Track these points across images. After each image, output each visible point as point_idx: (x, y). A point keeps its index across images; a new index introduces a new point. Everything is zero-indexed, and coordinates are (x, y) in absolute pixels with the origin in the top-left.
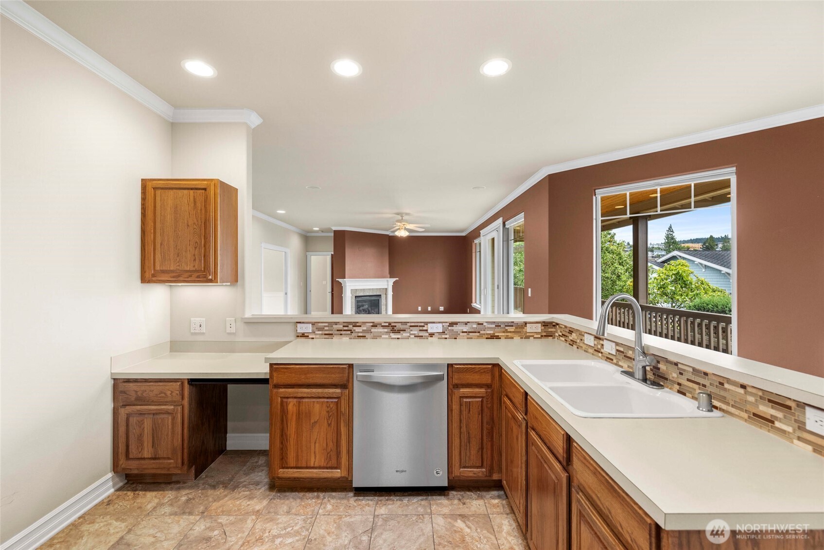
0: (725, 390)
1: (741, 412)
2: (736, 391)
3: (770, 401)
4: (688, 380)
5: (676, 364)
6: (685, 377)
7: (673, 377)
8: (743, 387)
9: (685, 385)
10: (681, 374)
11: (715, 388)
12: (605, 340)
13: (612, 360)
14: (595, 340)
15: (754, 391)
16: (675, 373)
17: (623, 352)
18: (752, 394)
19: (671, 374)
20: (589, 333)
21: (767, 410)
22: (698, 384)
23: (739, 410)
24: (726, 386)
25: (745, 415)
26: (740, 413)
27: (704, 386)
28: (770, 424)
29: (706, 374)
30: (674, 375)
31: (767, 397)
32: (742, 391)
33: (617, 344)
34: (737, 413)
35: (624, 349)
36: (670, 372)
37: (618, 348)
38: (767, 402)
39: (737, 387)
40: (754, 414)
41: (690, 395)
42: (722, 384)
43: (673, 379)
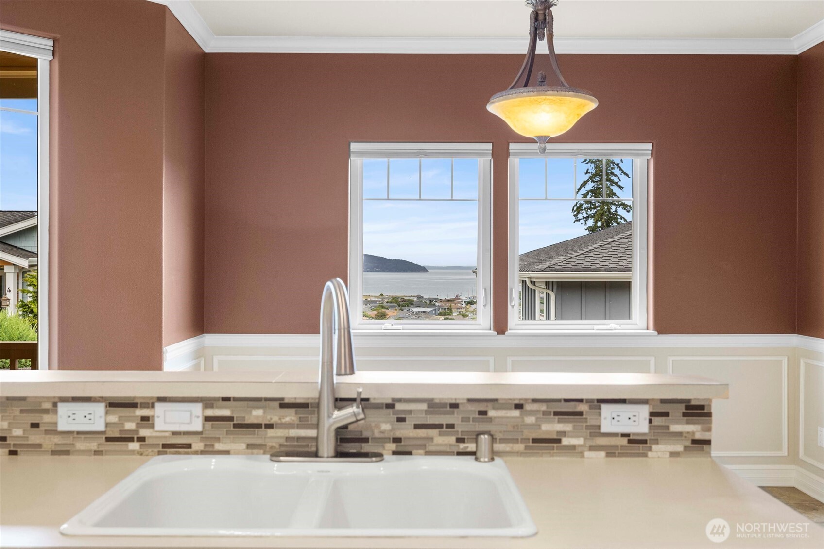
0: (491, 420)
1: (515, 445)
2: (508, 415)
3: (556, 413)
4: (417, 426)
5: (390, 406)
6: (411, 421)
7: (382, 432)
8: (519, 406)
9: (409, 438)
10: (401, 420)
11: (471, 423)
12: (157, 405)
13: (189, 446)
14: (107, 413)
15: (535, 406)
16: (386, 422)
17: (230, 419)
18: (531, 413)
19: (378, 426)
20: (75, 400)
21: (552, 427)
22: (439, 426)
23: (509, 443)
24: (492, 413)
25: (520, 447)
26: (512, 448)
27: (451, 426)
28: (555, 445)
29: (454, 406)
30: (385, 426)
31: (552, 410)
32: (516, 413)
33: (208, 402)
34: (508, 449)
35: (232, 412)
36: (373, 424)
37: (210, 412)
38: (552, 416)
39: (510, 409)
40: (535, 441)
41: (422, 452)
42: (483, 413)
43: (382, 436)
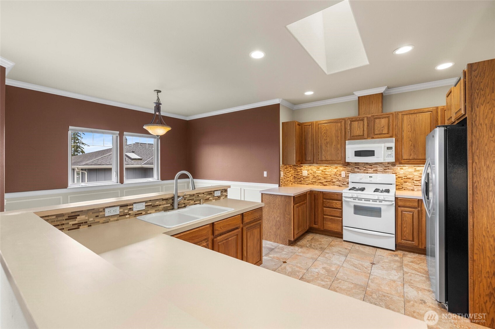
1: (203, 201)
5: (183, 197)
6: (187, 199)
9: (186, 203)
10: (185, 199)
11: (196, 198)
12: (134, 204)
13: (142, 213)
14: (120, 209)
15: (206, 193)
16: (183, 200)
17: (151, 205)
18: (205, 194)
20: (111, 207)
21: (208, 197)
22: (191, 199)
27: (193, 199)
29: (194, 195)
32: (203, 195)
33: (146, 202)
35: (152, 203)
37: (147, 204)
38: (208, 195)
40: (206, 199)
41: (188, 205)
42: (198, 196)
